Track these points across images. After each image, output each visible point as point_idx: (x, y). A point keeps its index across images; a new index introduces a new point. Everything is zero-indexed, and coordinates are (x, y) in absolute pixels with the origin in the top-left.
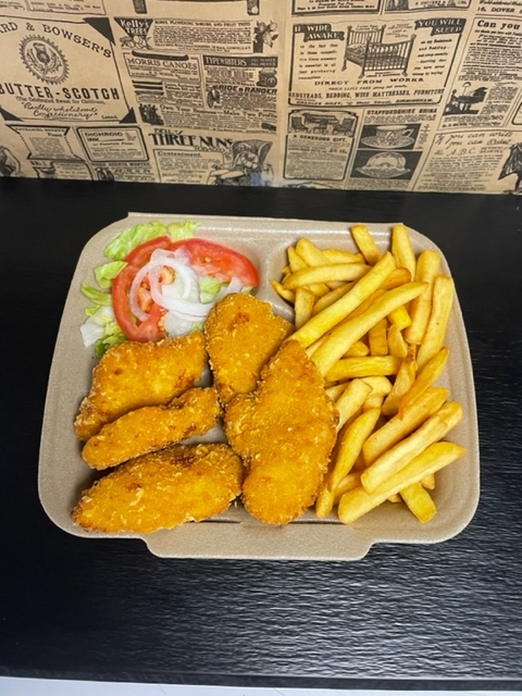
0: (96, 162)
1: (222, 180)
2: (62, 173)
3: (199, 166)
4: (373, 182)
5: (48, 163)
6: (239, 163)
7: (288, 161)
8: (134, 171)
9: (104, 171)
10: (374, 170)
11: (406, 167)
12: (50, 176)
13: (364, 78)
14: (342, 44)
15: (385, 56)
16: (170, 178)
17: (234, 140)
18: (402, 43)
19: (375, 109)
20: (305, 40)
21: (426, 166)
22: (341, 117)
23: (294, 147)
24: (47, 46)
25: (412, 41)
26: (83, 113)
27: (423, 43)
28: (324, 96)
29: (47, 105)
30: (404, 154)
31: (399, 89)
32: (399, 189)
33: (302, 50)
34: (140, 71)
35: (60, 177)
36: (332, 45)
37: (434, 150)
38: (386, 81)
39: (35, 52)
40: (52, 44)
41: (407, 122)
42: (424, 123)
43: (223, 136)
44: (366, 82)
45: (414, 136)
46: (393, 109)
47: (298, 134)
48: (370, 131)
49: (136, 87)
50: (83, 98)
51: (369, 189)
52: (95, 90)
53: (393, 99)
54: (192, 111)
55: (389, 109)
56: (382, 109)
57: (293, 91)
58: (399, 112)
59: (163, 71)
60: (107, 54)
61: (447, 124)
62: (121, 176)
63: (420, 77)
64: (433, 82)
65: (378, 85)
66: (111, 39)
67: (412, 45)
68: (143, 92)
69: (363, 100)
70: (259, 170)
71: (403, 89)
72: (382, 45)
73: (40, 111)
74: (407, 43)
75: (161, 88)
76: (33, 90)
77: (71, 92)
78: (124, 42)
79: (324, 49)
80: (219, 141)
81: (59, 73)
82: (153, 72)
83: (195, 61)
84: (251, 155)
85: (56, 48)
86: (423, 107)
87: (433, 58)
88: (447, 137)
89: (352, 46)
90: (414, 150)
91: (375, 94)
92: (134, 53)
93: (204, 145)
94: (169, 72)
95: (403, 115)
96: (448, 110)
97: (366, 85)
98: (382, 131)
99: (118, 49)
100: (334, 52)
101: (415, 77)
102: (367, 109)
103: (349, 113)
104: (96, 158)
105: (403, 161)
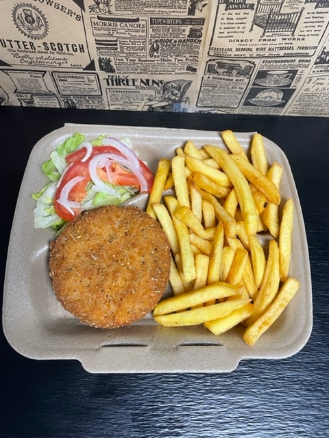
0: (63, 96)
1: (153, 108)
2: (38, 102)
3: (137, 99)
4: (258, 109)
5: (29, 96)
6: (167, 96)
7: (201, 95)
8: (90, 102)
9: (70, 102)
10: (260, 101)
11: (282, 99)
12: (30, 105)
13: (264, 38)
14: (252, 13)
15: (281, 22)
16: (117, 107)
17: (166, 81)
18: (294, 13)
19: (268, 59)
20: (226, 10)
21: (296, 99)
22: (243, 65)
23: (207, 85)
24: (34, 11)
25: (301, 12)
26: (57, 61)
27: (309, 13)
28: (234, 50)
29: (30, 55)
30: (283, 90)
31: (287, 46)
32: (275, 114)
33: (223, 16)
34: (102, 32)
35: (37, 105)
36: (245, 13)
37: (304, 88)
38: (279, 40)
39: (24, 16)
40: (37, 10)
41: (289, 69)
42: (300, 70)
43: (158, 78)
44: (265, 40)
45: (292, 79)
46: (281, 59)
47: (211, 76)
48: (262, 75)
49: (97, 44)
50: (57, 50)
51: (254, 114)
52: (67, 45)
53: (282, 53)
54: (137, 61)
55: (278, 59)
56: (273, 59)
57: (212, 46)
58: (285, 61)
59: (119, 31)
60: (78, 18)
61: (316, 70)
62: (81, 105)
63: (303, 37)
64: (311, 41)
65: (274, 42)
66: (82, 7)
67: (301, 14)
68: (102, 48)
69: (261, 53)
70: (180, 101)
71: (289, 45)
72: (280, 14)
73: (25, 59)
74: (297, 13)
75: (116, 45)
76: (21, 44)
77: (49, 46)
78: (92, 9)
79: (239, 16)
80: (154, 82)
81: (41, 32)
82: (111, 32)
83: (144, 22)
84: (176, 92)
85: (40, 12)
86: (302, 58)
87: (314, 24)
88: (314, 79)
89: (259, 15)
90: (291, 88)
91: (270, 49)
92: (99, 18)
93: (143, 85)
94: (124, 31)
95: (287, 64)
96: (318, 60)
97: (264, 42)
98: (271, 75)
99: (87, 15)
100: (246, 18)
101: (299, 37)
102: (263, 60)
103: (250, 62)
104: (64, 93)
105: (281, 95)
